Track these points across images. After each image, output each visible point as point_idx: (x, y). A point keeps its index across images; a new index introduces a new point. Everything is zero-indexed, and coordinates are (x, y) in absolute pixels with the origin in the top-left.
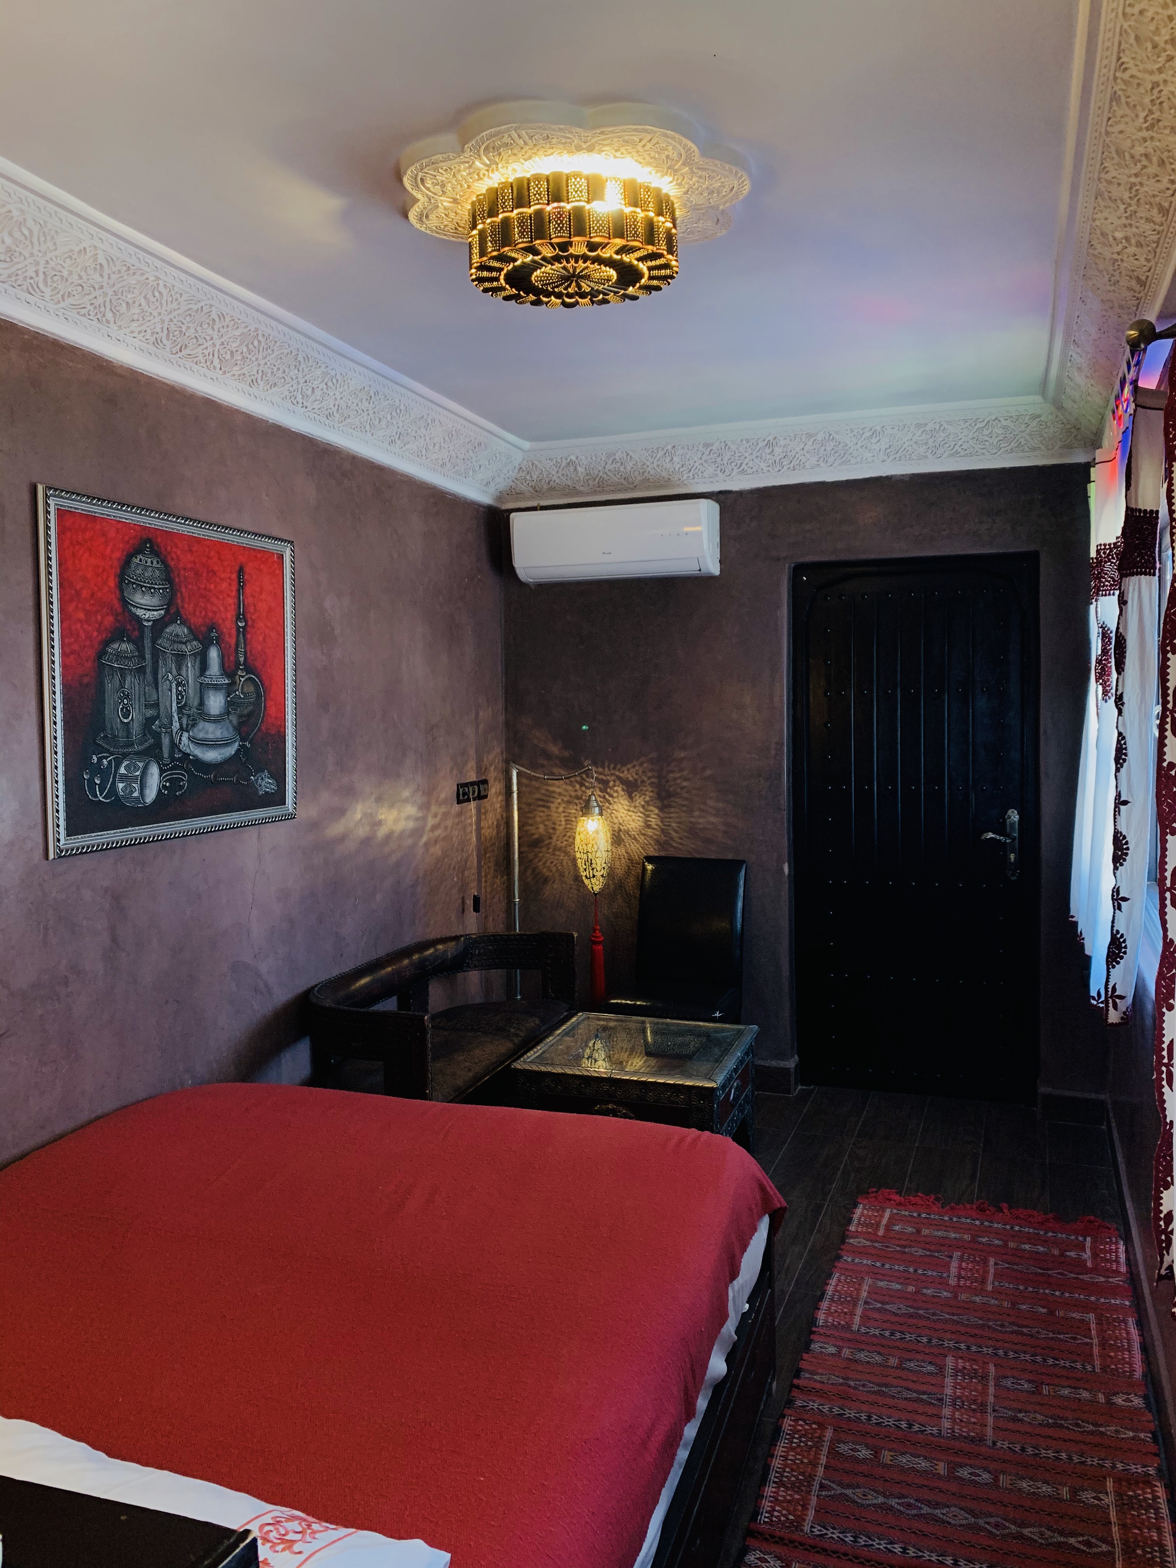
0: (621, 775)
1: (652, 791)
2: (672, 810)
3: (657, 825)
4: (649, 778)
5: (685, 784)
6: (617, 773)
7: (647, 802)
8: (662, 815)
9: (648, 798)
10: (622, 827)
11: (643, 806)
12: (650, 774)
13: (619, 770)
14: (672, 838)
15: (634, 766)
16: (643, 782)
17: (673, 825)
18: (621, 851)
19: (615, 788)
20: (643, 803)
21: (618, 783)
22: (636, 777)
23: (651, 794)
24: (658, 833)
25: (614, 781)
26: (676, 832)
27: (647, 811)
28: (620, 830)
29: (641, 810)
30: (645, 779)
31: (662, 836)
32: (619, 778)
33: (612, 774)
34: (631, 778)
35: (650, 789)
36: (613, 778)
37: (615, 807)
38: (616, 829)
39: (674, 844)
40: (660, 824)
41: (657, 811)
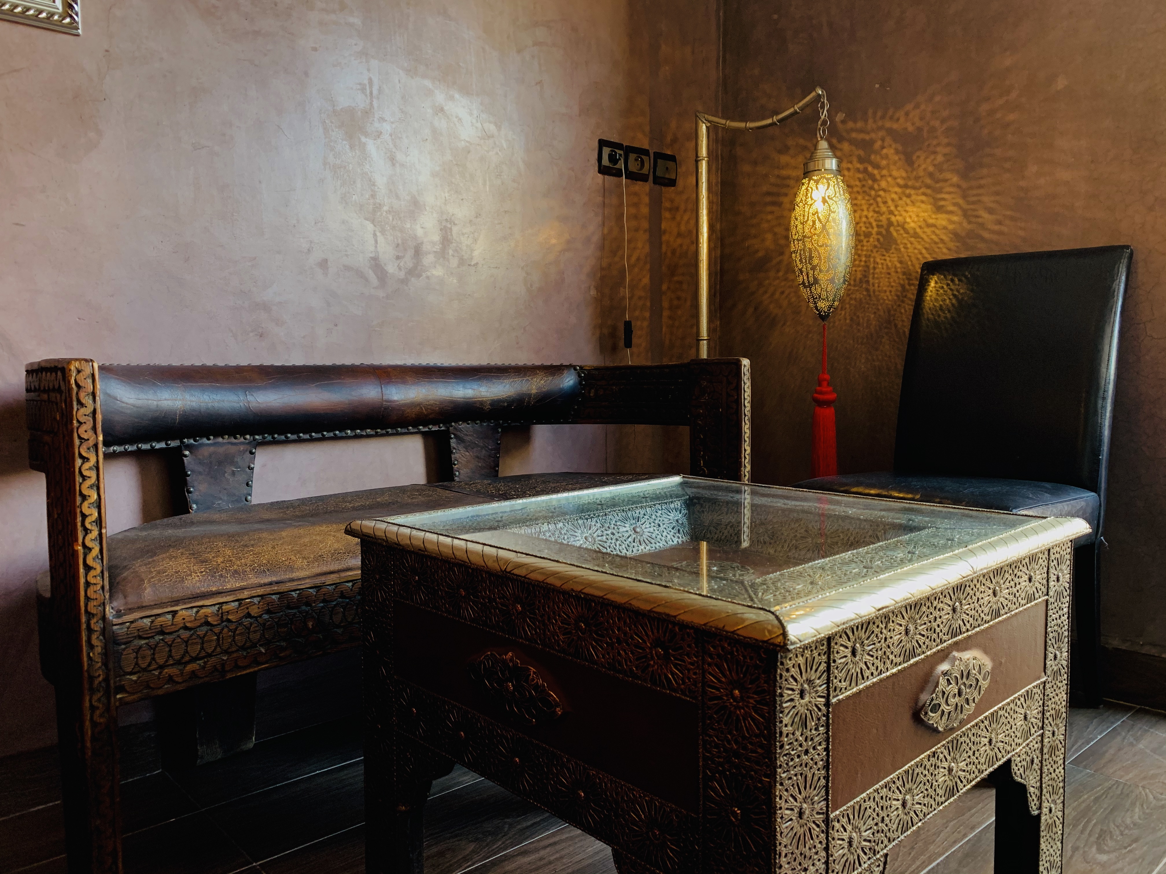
0: (895, 126)
1: (948, 145)
2: (985, 171)
3: (955, 204)
4: (943, 121)
5: (1011, 117)
6: (888, 124)
7: (939, 168)
8: (964, 185)
9: (940, 158)
10: (893, 219)
11: (931, 175)
12: (945, 113)
13: (891, 118)
14: (982, 225)
15: (917, 106)
16: (933, 130)
17: (985, 199)
18: (892, 260)
19: (885, 151)
20: (931, 169)
21: (888, 140)
22: (919, 123)
23: (947, 150)
24: (955, 218)
25: (883, 140)
26: (991, 211)
27: (938, 181)
28: (890, 224)
29: (928, 181)
30: (937, 123)
31: (965, 224)
32: (890, 132)
33: (880, 128)
34: (910, 128)
35: (945, 141)
36: (881, 134)
37: (883, 184)
38: (884, 223)
39: (986, 235)
40: (961, 201)
41: (955, 179)
